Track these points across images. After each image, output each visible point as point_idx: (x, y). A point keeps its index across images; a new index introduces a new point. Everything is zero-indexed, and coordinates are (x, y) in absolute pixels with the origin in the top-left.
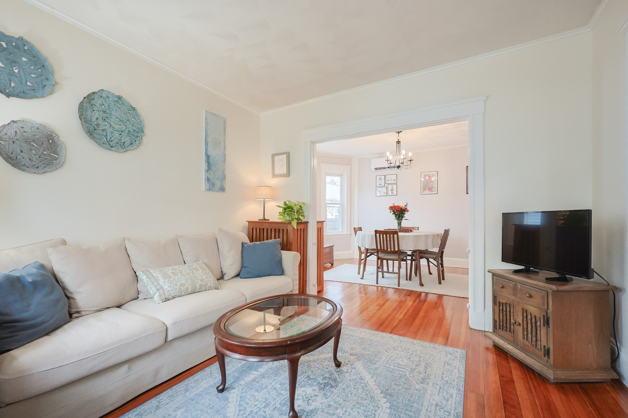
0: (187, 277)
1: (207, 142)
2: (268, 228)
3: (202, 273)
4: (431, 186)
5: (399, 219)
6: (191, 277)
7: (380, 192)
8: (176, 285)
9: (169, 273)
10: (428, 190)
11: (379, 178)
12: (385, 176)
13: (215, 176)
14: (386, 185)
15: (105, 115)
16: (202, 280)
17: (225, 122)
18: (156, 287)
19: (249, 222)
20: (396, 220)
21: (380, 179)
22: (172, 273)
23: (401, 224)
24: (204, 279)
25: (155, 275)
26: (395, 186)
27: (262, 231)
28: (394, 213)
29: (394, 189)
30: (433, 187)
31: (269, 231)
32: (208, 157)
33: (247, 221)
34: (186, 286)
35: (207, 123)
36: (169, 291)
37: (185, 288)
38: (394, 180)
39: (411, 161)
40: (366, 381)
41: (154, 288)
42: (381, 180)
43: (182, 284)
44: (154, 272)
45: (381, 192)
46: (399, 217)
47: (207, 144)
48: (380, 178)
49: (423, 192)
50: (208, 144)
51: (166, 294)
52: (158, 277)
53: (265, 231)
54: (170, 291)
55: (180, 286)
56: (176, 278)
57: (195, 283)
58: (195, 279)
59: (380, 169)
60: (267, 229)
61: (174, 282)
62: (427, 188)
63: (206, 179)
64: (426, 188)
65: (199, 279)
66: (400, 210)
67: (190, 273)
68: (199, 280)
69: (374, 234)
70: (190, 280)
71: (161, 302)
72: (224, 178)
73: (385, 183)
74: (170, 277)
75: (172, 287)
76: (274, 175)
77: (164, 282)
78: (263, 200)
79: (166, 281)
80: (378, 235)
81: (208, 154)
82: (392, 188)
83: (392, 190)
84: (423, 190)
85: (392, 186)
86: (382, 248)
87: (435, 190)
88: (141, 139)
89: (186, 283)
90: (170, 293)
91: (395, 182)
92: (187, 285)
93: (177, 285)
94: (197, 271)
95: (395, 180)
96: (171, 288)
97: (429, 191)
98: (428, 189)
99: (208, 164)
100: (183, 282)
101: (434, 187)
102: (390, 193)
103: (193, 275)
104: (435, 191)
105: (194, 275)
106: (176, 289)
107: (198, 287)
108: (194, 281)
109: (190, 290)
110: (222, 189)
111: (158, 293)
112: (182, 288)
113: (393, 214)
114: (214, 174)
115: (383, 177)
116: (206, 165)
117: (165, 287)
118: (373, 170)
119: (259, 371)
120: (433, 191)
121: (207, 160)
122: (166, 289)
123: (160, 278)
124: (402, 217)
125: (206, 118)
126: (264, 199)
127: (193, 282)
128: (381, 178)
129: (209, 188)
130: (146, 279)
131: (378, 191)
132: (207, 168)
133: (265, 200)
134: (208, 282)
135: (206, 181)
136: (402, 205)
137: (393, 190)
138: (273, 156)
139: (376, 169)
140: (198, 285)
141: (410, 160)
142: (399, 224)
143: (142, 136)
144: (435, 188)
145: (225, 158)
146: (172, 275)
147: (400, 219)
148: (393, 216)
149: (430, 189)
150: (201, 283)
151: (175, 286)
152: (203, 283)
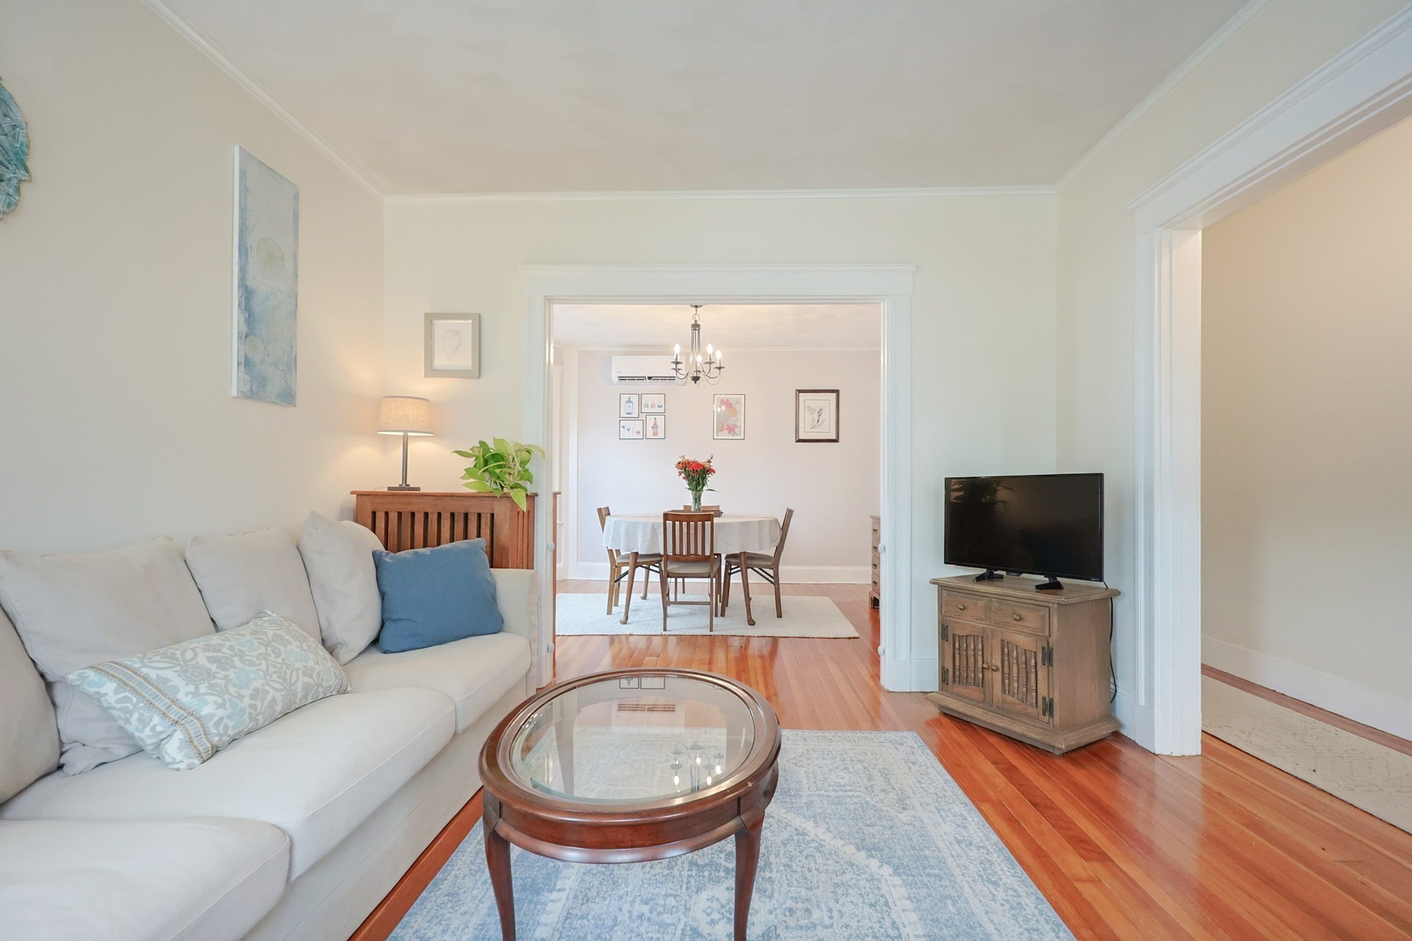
0: (264, 667)
1: (247, 248)
2: (429, 510)
3: (302, 649)
4: (732, 423)
5: (696, 488)
6: (275, 667)
7: (628, 430)
8: (241, 697)
9: (202, 659)
10: (727, 431)
11: (627, 400)
12: (640, 396)
13: (268, 355)
14: (643, 417)
16: (308, 672)
17: (296, 198)
18: (164, 715)
19: (357, 495)
20: (690, 491)
21: (629, 401)
22: (211, 660)
23: (700, 501)
24: (311, 667)
25: (153, 674)
26: (660, 420)
27: (406, 519)
28: (687, 478)
29: (658, 424)
30: (736, 426)
31: (433, 519)
32: (247, 294)
33: (352, 493)
34: (269, 698)
35: (244, 189)
36: (221, 719)
37: (266, 703)
38: (659, 407)
39: (721, 370)
40: (812, 836)
41: (156, 719)
42: (631, 405)
43: (257, 690)
44: (145, 666)
45: (631, 430)
46: (698, 484)
47: (244, 251)
48: (629, 399)
49: (717, 436)
50: (247, 257)
51: (214, 731)
52: (167, 680)
53: (419, 519)
54: (226, 721)
55: (252, 697)
56: (231, 673)
57: (290, 682)
58: (288, 672)
59: (632, 378)
60: (426, 515)
61: (232, 690)
62: (726, 427)
63: (242, 360)
64: (724, 426)
65: (299, 669)
66: (701, 470)
67: (269, 655)
68: (300, 672)
69: (662, 521)
70: (275, 677)
71: (197, 762)
72: (290, 364)
73: (640, 412)
74: (210, 675)
75: (228, 705)
76: (431, 371)
77: (196, 694)
78: (402, 434)
79: (203, 688)
80: (669, 523)
81: (246, 286)
82: (655, 424)
83: (655, 426)
84: (717, 429)
85: (655, 419)
86: (678, 552)
87: (740, 431)
88: (18, 190)
89: (267, 688)
90: (226, 727)
91: (662, 410)
92: (272, 692)
93: (244, 697)
94: (286, 647)
95: (661, 407)
96: (226, 709)
97: (729, 433)
98: (726, 429)
99: (247, 316)
100: (258, 684)
101: (738, 424)
102: (650, 434)
103: (279, 660)
104: (740, 434)
105: (283, 659)
106: (243, 710)
107: (300, 695)
108: (288, 677)
109: (279, 708)
110: (287, 397)
111: (179, 735)
112: (259, 704)
113: (684, 478)
114: (265, 348)
115: (635, 399)
116: (242, 319)
117: (206, 711)
118: (616, 380)
119: (563, 890)
120: (737, 434)
121: (243, 304)
122: (212, 716)
123: (176, 680)
124: (703, 485)
125: (243, 175)
126: (406, 432)
127: (285, 680)
128: (631, 400)
129: (251, 390)
130: (116, 692)
131: (623, 427)
132: (244, 329)
133: (410, 434)
134: (322, 674)
135: (242, 367)
136: (702, 460)
137: (657, 427)
138: (430, 319)
139: (622, 378)
140: (299, 686)
141: (718, 366)
142: (697, 500)
143: (20, 181)
144: (739, 427)
145: (297, 306)
146: (213, 667)
147: (699, 489)
148: (685, 483)
149: (731, 429)
150: (307, 679)
151: (237, 701)
152: (310, 681)
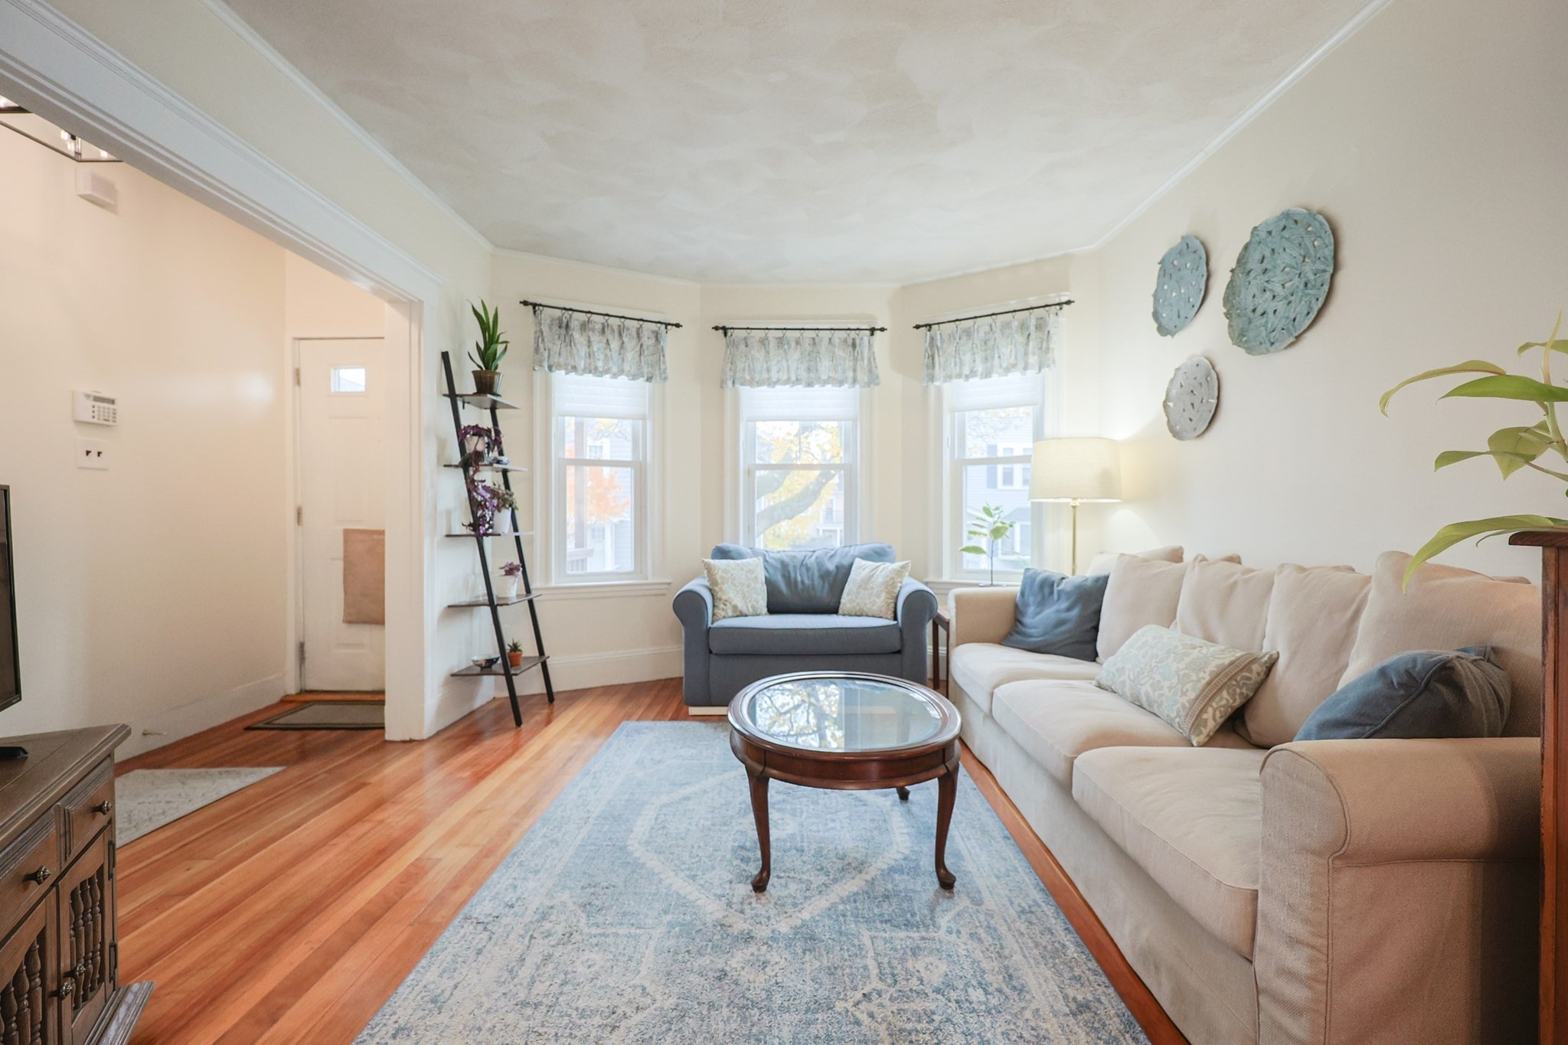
15: (1266, 278)
58: (1146, 674)
65: (1153, 679)
70: (1138, 669)
